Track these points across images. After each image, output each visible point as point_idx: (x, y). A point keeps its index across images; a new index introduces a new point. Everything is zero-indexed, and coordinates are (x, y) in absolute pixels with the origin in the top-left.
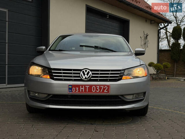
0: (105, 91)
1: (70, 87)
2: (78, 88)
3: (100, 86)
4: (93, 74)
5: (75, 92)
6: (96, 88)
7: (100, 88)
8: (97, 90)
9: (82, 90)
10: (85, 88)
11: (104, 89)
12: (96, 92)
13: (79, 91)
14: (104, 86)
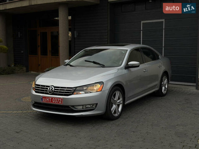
0: (60, 102)
1: (42, 98)
2: (45, 99)
3: (57, 98)
4: (55, 89)
8: (55, 101)
10: (49, 99)
13: (46, 101)
14: (59, 99)
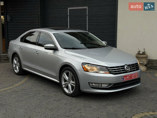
0: (136, 77)
1: (123, 77)
2: (126, 77)
5: (125, 80)
6: (133, 75)
7: (135, 75)
8: (133, 76)
9: (128, 78)
10: (129, 76)
11: (136, 75)
12: (133, 78)
13: (127, 79)
14: (136, 74)
